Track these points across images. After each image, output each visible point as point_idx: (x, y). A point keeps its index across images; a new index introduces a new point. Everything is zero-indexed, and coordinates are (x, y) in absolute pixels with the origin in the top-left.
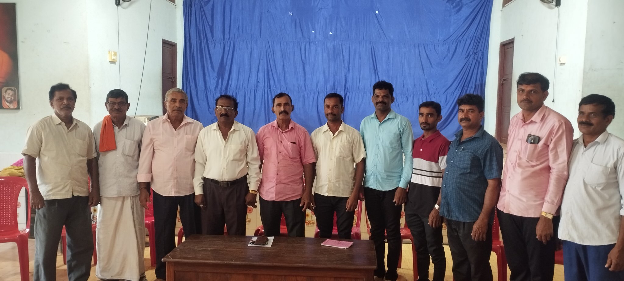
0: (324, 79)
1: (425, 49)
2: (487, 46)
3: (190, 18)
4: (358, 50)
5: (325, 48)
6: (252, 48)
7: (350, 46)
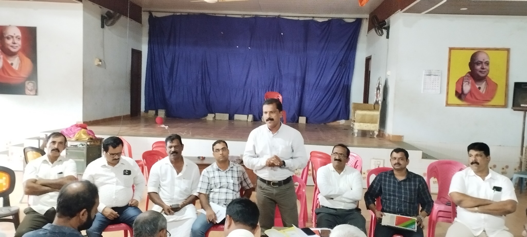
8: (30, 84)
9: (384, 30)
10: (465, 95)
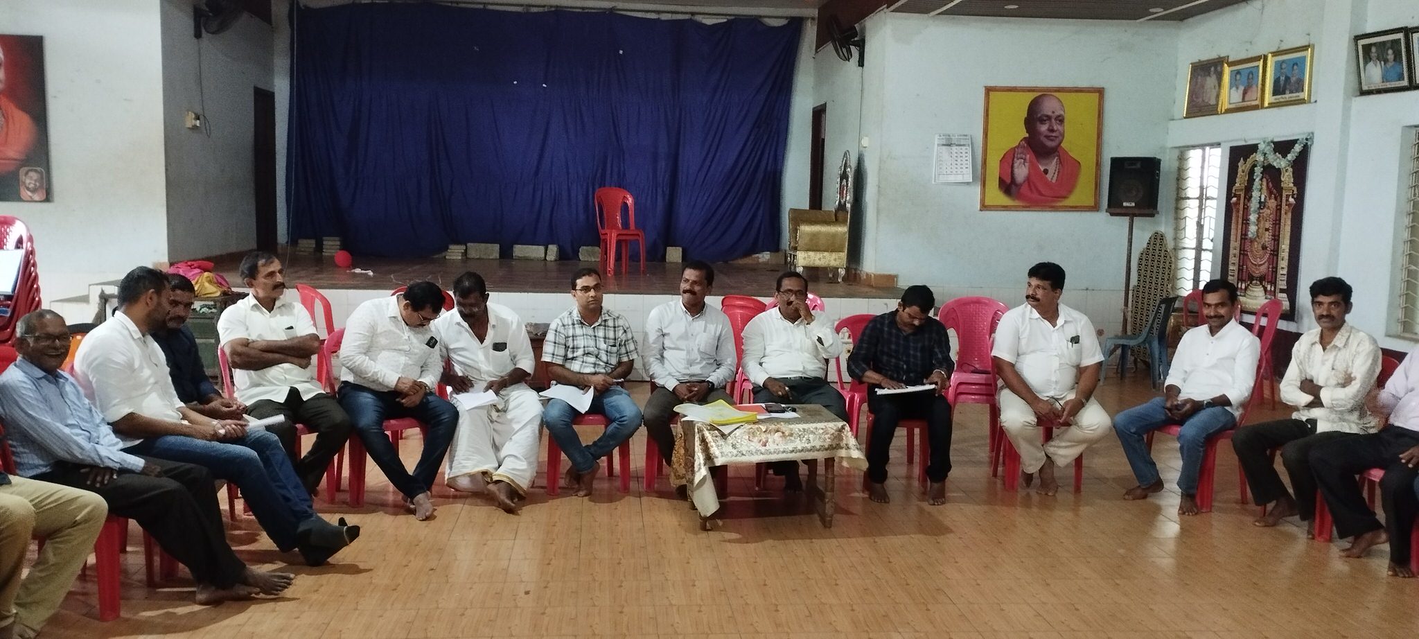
8: (31, 174)
9: (852, 48)
10: (1019, 186)
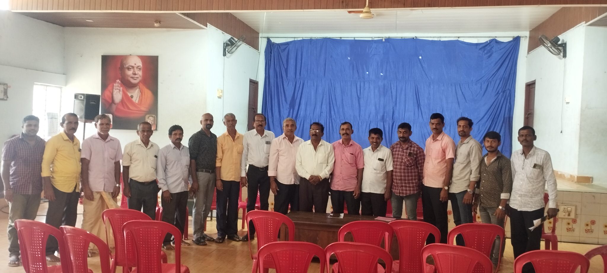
0: (375, 111)
1: (460, 87)
2: (514, 86)
3: (270, 62)
4: (404, 88)
5: (377, 85)
6: (318, 86)
7: (398, 84)
8: (151, 118)
9: (560, 48)
